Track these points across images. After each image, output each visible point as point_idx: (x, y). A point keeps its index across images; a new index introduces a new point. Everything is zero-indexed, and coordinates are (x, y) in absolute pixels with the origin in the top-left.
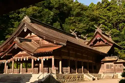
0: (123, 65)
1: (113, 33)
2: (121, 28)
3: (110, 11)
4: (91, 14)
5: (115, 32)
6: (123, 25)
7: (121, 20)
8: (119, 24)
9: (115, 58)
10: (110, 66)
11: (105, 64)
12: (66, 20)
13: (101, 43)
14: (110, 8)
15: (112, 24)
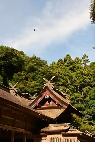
0: (78, 140)
1: (75, 98)
2: (86, 92)
3: (74, 71)
4: (48, 71)
5: (77, 96)
6: (89, 88)
7: (86, 82)
8: (84, 87)
9: (65, 126)
10: (56, 140)
11: (49, 137)
12: (14, 76)
13: (51, 104)
14: (74, 67)
15: (75, 86)
